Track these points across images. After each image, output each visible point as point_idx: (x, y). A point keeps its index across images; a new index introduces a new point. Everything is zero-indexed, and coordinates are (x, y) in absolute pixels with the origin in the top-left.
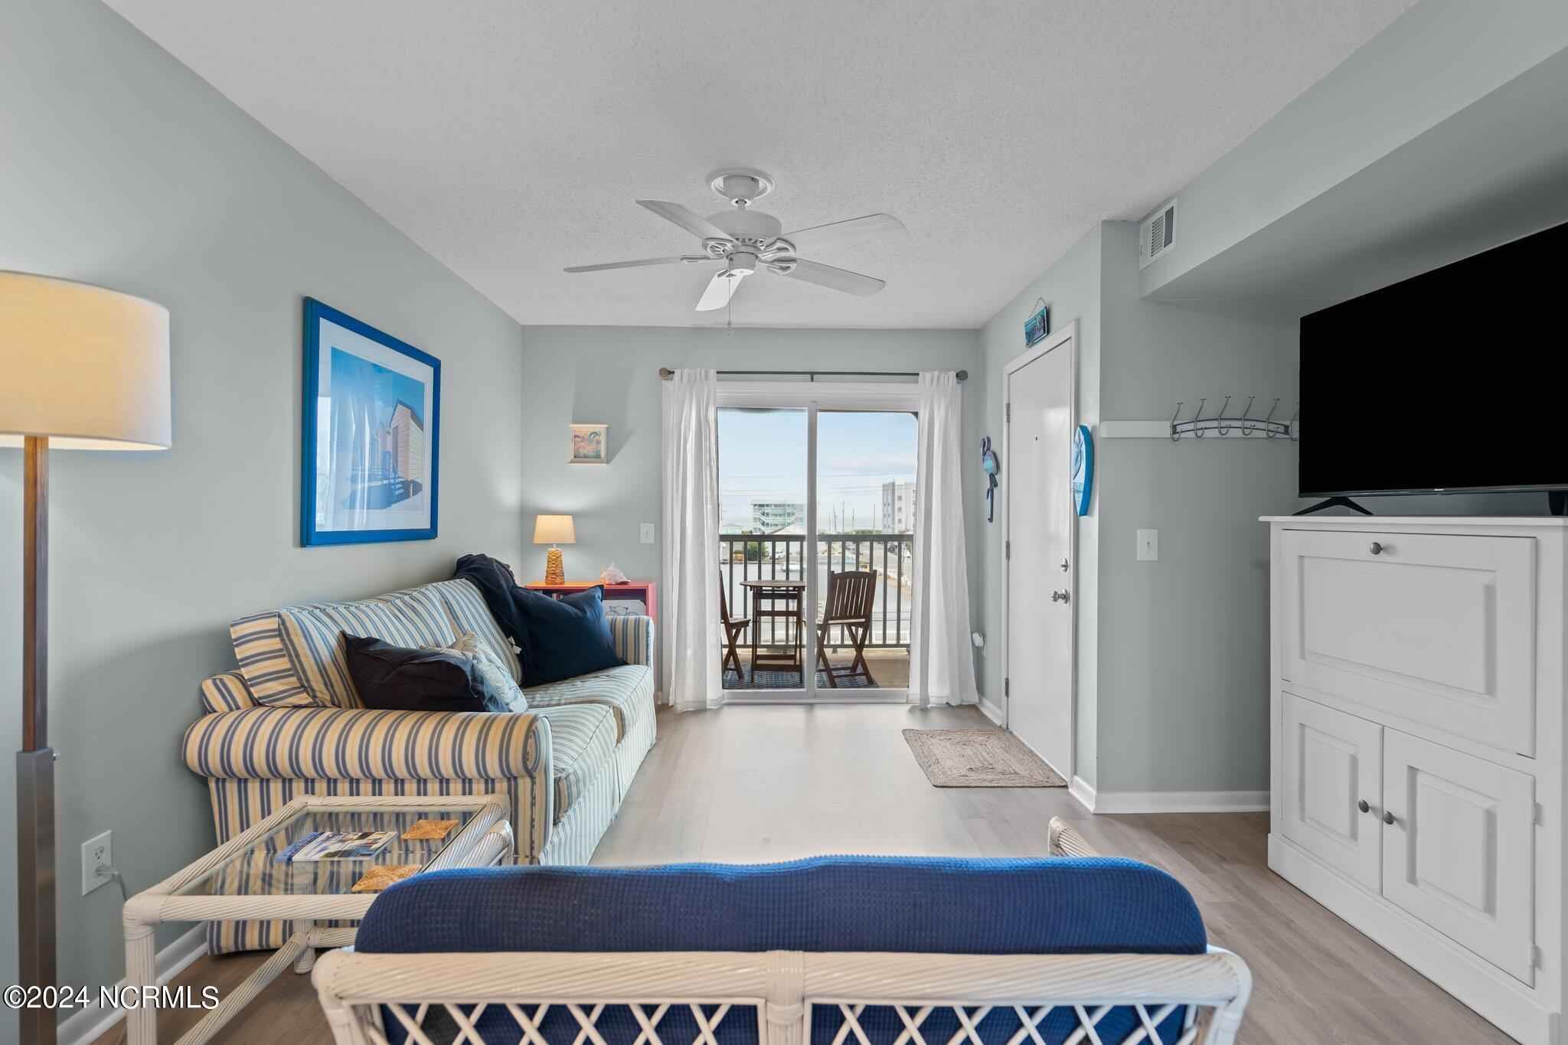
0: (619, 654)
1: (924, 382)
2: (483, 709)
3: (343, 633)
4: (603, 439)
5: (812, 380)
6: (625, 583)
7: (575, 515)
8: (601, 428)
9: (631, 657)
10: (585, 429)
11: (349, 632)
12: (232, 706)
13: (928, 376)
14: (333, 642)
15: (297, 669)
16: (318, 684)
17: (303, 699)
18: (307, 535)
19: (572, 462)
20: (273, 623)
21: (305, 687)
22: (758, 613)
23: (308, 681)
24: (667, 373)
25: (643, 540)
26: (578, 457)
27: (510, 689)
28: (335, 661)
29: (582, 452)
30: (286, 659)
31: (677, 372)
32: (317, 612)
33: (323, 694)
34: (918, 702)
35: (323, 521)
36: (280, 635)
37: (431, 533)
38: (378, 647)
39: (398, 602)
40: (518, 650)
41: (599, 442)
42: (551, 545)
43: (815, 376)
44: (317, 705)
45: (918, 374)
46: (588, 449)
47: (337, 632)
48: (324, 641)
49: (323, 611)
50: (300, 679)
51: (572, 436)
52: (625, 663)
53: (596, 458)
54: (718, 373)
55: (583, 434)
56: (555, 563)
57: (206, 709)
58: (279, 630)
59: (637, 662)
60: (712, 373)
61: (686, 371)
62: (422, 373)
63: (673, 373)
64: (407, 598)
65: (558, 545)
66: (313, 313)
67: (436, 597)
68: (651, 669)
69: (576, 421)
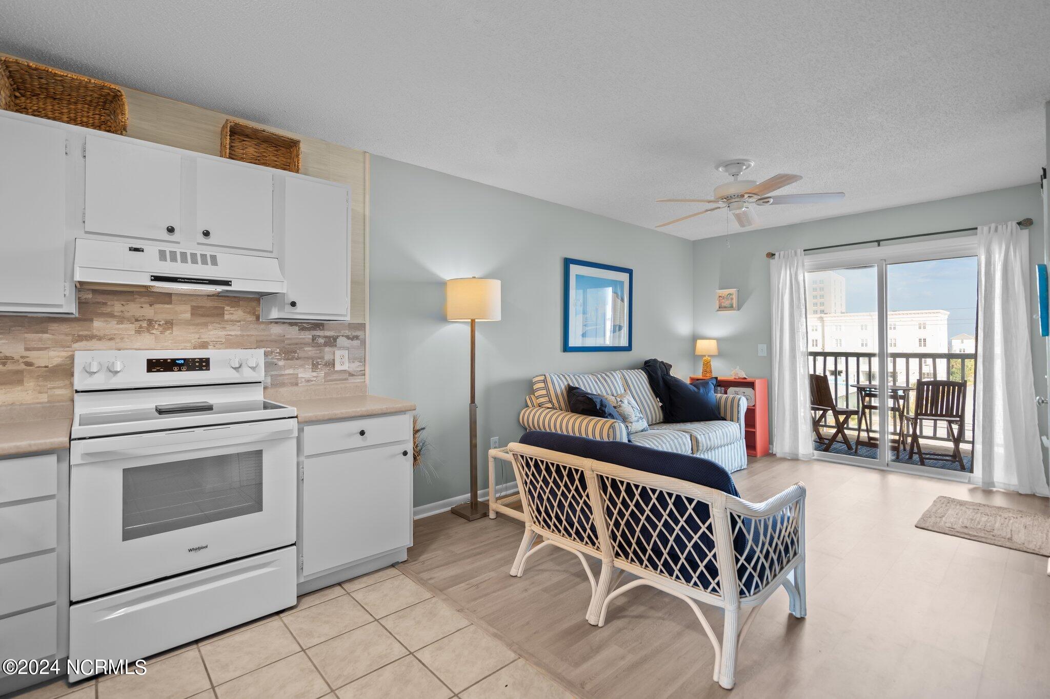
0: (722, 415)
1: (982, 233)
2: (607, 417)
3: (569, 385)
4: (735, 297)
5: (879, 245)
6: (743, 378)
8: (733, 291)
9: (728, 416)
10: (725, 292)
11: (571, 384)
12: (533, 406)
13: (986, 229)
14: (563, 387)
15: (548, 395)
16: (555, 401)
17: (550, 405)
18: (566, 348)
19: (718, 311)
20: (542, 378)
21: (551, 402)
23: (552, 399)
24: (771, 255)
25: (760, 354)
26: (721, 308)
27: (635, 417)
28: (562, 394)
29: (723, 305)
30: (545, 391)
31: (777, 254)
32: (561, 376)
33: (556, 405)
34: (980, 484)
35: (572, 343)
36: (544, 382)
37: (629, 348)
38: (578, 391)
39: (599, 376)
40: (661, 404)
41: (732, 299)
43: (881, 242)
44: (553, 408)
45: (976, 229)
46: (726, 303)
47: (566, 383)
48: (560, 386)
49: (564, 376)
50: (549, 398)
51: (717, 297)
52: (724, 419)
53: (731, 307)
54: (804, 251)
55: (723, 295)
56: (707, 365)
57: (527, 406)
58: (544, 380)
59: (732, 420)
60: (799, 251)
61: (782, 253)
62: (625, 277)
63: (775, 254)
64: (603, 375)
65: (709, 356)
66: (568, 262)
67: (618, 375)
68: (740, 425)
69: (720, 289)
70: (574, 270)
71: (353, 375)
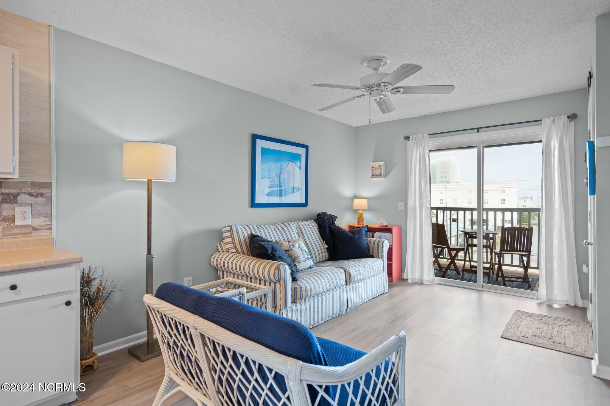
0: (371, 254)
1: (546, 123)
3: (252, 233)
4: (383, 168)
5: (478, 132)
6: (387, 226)
7: (368, 199)
8: (382, 163)
9: (375, 255)
10: (376, 164)
11: (254, 233)
12: (223, 251)
13: (547, 121)
14: (246, 235)
15: (233, 242)
16: (238, 247)
17: (234, 250)
18: (253, 204)
19: (372, 178)
20: (229, 228)
21: (235, 247)
22: (469, 245)
23: (236, 245)
24: (407, 138)
25: (400, 209)
26: (374, 176)
27: (303, 257)
28: (245, 241)
29: (375, 173)
30: (231, 239)
31: (411, 137)
32: (246, 227)
33: (239, 250)
35: (259, 200)
36: (230, 232)
37: (305, 205)
38: (258, 238)
39: (279, 226)
40: (326, 246)
41: (381, 169)
42: (359, 210)
43: (480, 129)
44: (237, 252)
45: (541, 120)
46: (377, 172)
47: (249, 232)
48: (244, 234)
49: (248, 226)
50: (234, 245)
51: (371, 168)
52: (372, 257)
53: (380, 175)
54: (429, 135)
55: (375, 166)
56: (361, 216)
57: (218, 251)
58: (230, 230)
59: (378, 257)
60: (426, 135)
61: (414, 136)
62: (301, 151)
63: (409, 137)
64: (282, 225)
65: (362, 210)
66: (255, 137)
67: (294, 225)
68: (383, 261)
69: (374, 162)
70: (260, 144)
71: (37, 229)
